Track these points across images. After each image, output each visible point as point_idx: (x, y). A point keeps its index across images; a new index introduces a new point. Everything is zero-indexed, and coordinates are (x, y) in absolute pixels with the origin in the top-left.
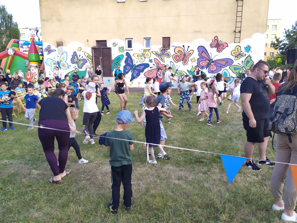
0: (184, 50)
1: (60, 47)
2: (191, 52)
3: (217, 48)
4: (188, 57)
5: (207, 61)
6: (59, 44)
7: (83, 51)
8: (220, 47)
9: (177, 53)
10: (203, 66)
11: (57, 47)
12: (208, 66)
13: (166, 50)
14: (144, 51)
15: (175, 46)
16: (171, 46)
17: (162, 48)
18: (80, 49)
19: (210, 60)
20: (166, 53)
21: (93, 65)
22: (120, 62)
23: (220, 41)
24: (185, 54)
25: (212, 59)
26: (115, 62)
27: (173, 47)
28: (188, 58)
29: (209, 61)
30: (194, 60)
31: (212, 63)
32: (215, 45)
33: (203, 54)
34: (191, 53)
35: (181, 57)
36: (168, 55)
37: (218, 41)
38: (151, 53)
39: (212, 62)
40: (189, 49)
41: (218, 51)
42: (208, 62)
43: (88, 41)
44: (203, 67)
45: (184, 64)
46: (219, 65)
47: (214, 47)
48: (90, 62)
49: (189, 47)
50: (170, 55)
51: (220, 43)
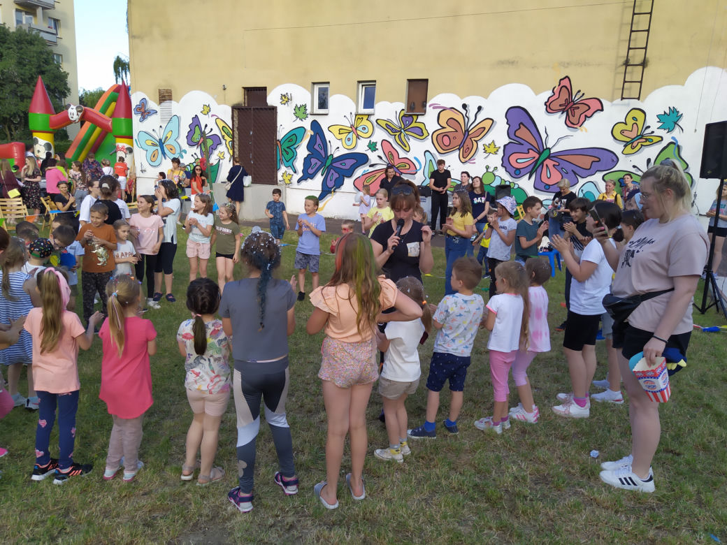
0: (466, 117)
1: (166, 104)
2: (487, 124)
3: (567, 115)
4: (476, 139)
5: (533, 154)
6: (165, 96)
7: (212, 116)
8: (577, 112)
9: (445, 125)
10: (517, 169)
11: (160, 103)
12: (534, 169)
13: (415, 118)
14: (357, 117)
15: (442, 105)
16: (430, 106)
17: (403, 110)
18: (207, 109)
19: (541, 150)
20: (414, 125)
21: (234, 152)
22: (295, 146)
23: (579, 91)
24: (467, 131)
25: (550, 149)
26: (285, 146)
27: (434, 108)
28: (474, 143)
29: (540, 154)
30: (492, 149)
31: (548, 162)
32: (560, 106)
33: (523, 133)
34: (484, 128)
35: (455, 138)
36: (420, 133)
37: (570, 94)
38: (375, 124)
39: (549, 157)
40: (481, 117)
41: (572, 124)
42: (537, 156)
43: (225, 89)
44: (517, 173)
45: (463, 160)
46: (570, 168)
47: (557, 111)
48: (227, 143)
49: (480, 108)
50: (424, 132)
51: (576, 98)
